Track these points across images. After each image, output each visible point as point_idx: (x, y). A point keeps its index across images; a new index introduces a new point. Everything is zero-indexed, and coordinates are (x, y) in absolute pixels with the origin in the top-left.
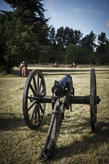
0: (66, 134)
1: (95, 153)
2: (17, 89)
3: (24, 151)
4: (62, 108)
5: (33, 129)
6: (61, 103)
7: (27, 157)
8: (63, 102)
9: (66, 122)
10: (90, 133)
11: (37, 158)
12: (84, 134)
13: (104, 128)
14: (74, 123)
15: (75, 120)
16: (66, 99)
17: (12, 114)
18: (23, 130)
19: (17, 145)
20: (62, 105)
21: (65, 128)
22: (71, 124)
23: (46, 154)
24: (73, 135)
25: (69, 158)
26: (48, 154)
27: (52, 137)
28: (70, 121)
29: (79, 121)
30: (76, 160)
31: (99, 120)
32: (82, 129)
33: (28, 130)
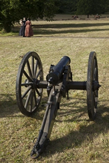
0: (63, 123)
1: (88, 147)
2: (16, 57)
3: (17, 144)
4: (57, 97)
5: (28, 116)
6: (56, 92)
7: (19, 152)
8: (59, 90)
9: (65, 105)
10: (88, 121)
11: (29, 153)
12: (82, 122)
13: (105, 114)
14: (73, 107)
15: (75, 103)
16: (62, 86)
17: (8, 95)
18: (18, 116)
19: (10, 136)
20: (58, 94)
21: (63, 113)
22: (70, 108)
23: (38, 150)
24: (70, 123)
25: (61, 154)
26: (40, 150)
27: (46, 130)
28: (70, 104)
29: (79, 105)
30: (68, 155)
31: (101, 104)
32: (80, 116)
33: (23, 117)
